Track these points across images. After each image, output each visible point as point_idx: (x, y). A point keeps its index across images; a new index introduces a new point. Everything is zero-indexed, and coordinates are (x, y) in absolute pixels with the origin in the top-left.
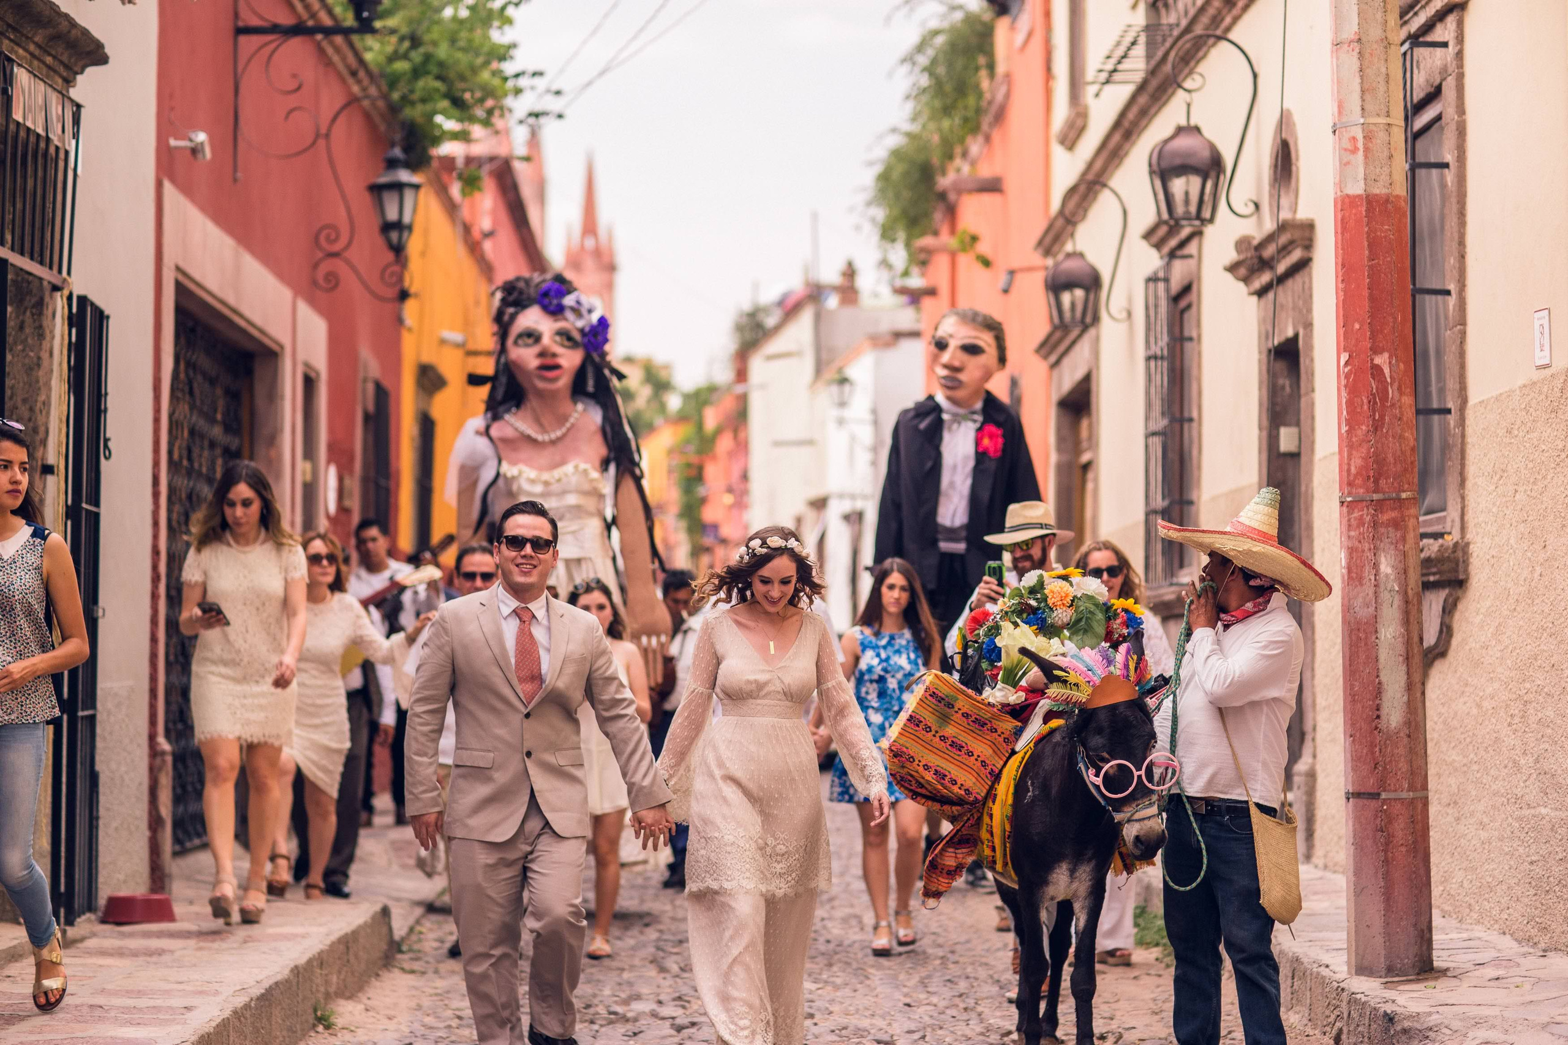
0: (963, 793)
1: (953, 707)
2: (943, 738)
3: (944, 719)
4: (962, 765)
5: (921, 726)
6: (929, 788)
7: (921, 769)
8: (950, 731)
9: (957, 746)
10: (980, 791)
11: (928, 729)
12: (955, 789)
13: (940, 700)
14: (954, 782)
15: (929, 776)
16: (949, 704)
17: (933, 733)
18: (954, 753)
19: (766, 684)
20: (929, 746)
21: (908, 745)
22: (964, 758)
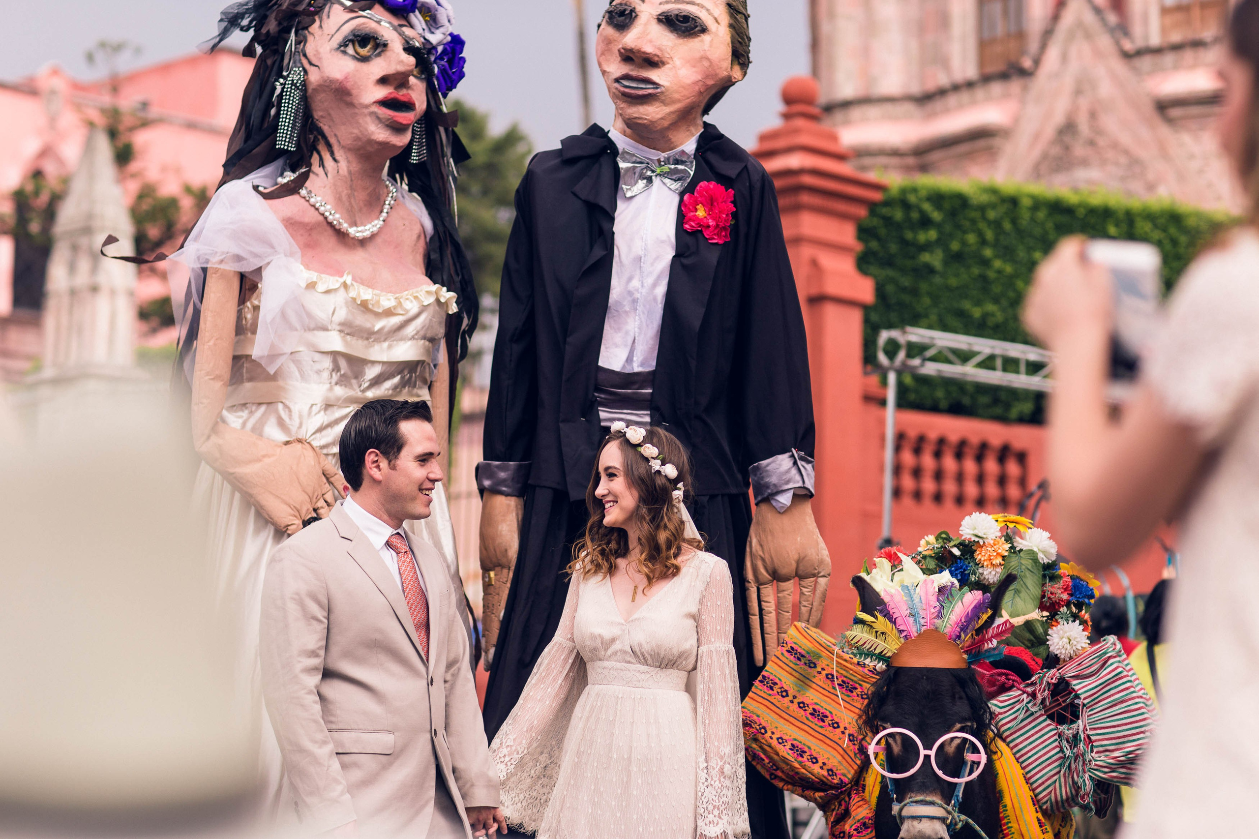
0: (825, 773)
1: (815, 667)
2: (802, 705)
3: (804, 681)
4: (825, 739)
5: (776, 689)
6: (785, 767)
7: (774, 743)
8: (812, 696)
9: (819, 716)
10: (846, 771)
11: (784, 693)
12: (816, 769)
13: (799, 657)
14: (814, 760)
15: (784, 751)
16: (810, 662)
17: (790, 698)
18: (814, 723)
19: (613, 640)
20: (784, 714)
21: (759, 713)
22: (829, 731)
